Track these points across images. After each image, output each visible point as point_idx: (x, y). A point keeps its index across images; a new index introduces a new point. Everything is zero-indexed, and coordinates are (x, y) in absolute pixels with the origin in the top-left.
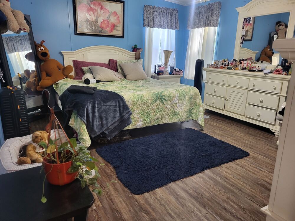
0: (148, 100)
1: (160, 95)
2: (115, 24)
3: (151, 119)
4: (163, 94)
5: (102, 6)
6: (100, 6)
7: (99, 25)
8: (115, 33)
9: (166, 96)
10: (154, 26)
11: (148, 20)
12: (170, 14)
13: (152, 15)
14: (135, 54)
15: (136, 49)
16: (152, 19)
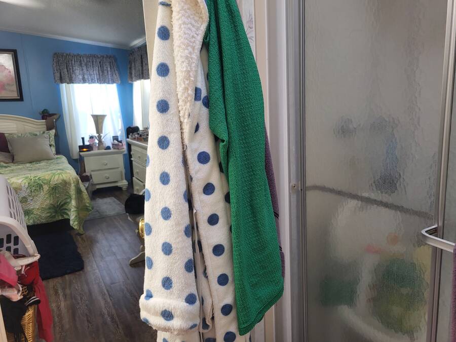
2: (6, 83)
8: (6, 94)
10: (71, 81)
11: (60, 73)
12: (100, 62)
13: (67, 66)
14: (45, 123)
15: (47, 116)
16: (68, 71)
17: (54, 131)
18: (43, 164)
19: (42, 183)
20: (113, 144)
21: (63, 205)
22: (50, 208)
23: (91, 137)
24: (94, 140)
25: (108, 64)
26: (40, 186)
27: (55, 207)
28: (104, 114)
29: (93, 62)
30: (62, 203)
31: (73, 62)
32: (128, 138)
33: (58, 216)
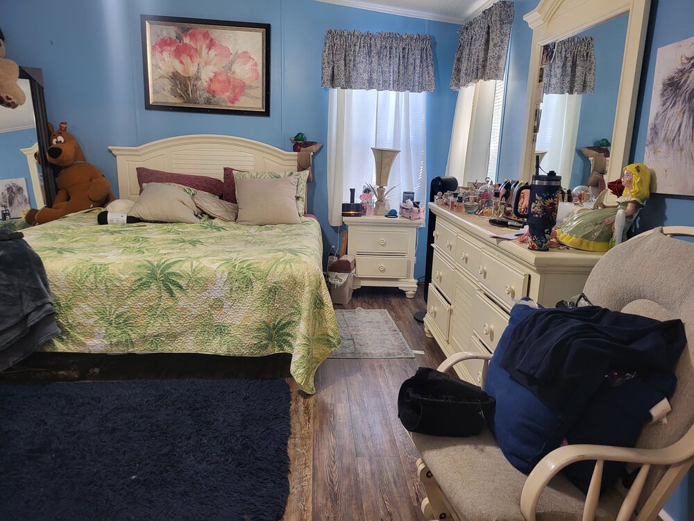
0: (120, 280)
1: (162, 272)
2: (247, 83)
3: (133, 336)
4: (174, 269)
5: (212, 40)
6: (208, 41)
7: (205, 84)
8: (244, 103)
9: (182, 277)
10: (348, 85)
11: (333, 68)
12: (404, 49)
13: (345, 56)
14: (297, 158)
15: (300, 145)
16: (345, 65)
17: (307, 172)
18: (277, 230)
19: (252, 277)
20: (402, 208)
21: (284, 326)
22: (259, 329)
23: (367, 191)
24: (371, 196)
25: (417, 52)
26: (249, 283)
27: (269, 328)
28: (397, 149)
29: (391, 48)
30: (283, 322)
31: (357, 48)
32: (432, 200)
33: (273, 347)
